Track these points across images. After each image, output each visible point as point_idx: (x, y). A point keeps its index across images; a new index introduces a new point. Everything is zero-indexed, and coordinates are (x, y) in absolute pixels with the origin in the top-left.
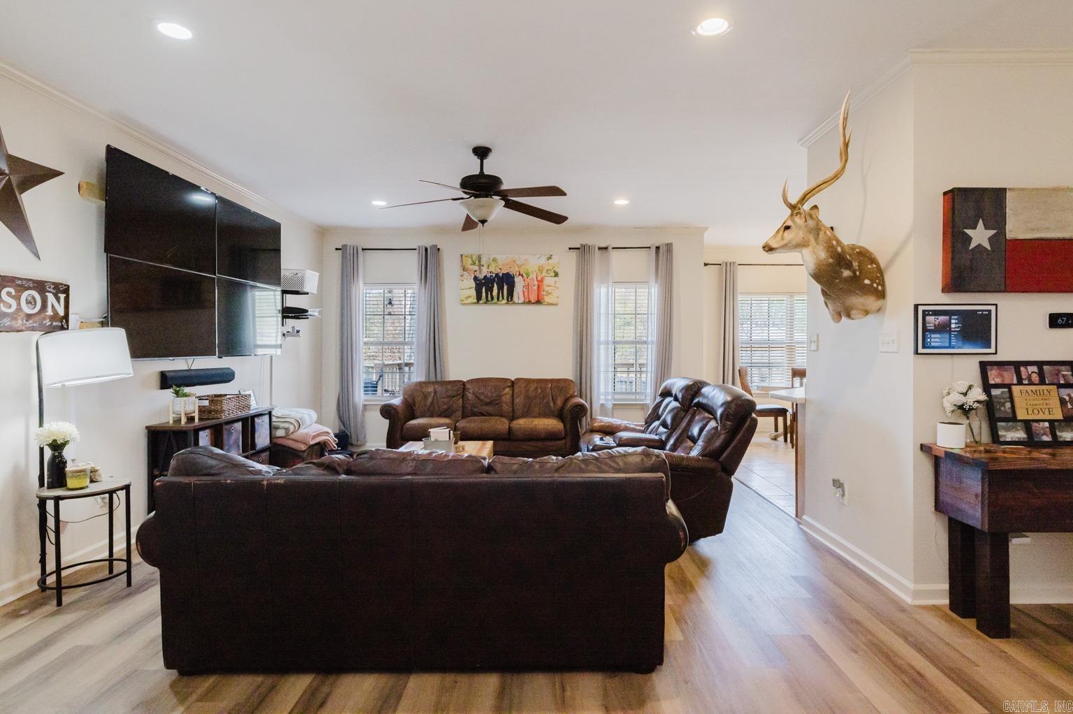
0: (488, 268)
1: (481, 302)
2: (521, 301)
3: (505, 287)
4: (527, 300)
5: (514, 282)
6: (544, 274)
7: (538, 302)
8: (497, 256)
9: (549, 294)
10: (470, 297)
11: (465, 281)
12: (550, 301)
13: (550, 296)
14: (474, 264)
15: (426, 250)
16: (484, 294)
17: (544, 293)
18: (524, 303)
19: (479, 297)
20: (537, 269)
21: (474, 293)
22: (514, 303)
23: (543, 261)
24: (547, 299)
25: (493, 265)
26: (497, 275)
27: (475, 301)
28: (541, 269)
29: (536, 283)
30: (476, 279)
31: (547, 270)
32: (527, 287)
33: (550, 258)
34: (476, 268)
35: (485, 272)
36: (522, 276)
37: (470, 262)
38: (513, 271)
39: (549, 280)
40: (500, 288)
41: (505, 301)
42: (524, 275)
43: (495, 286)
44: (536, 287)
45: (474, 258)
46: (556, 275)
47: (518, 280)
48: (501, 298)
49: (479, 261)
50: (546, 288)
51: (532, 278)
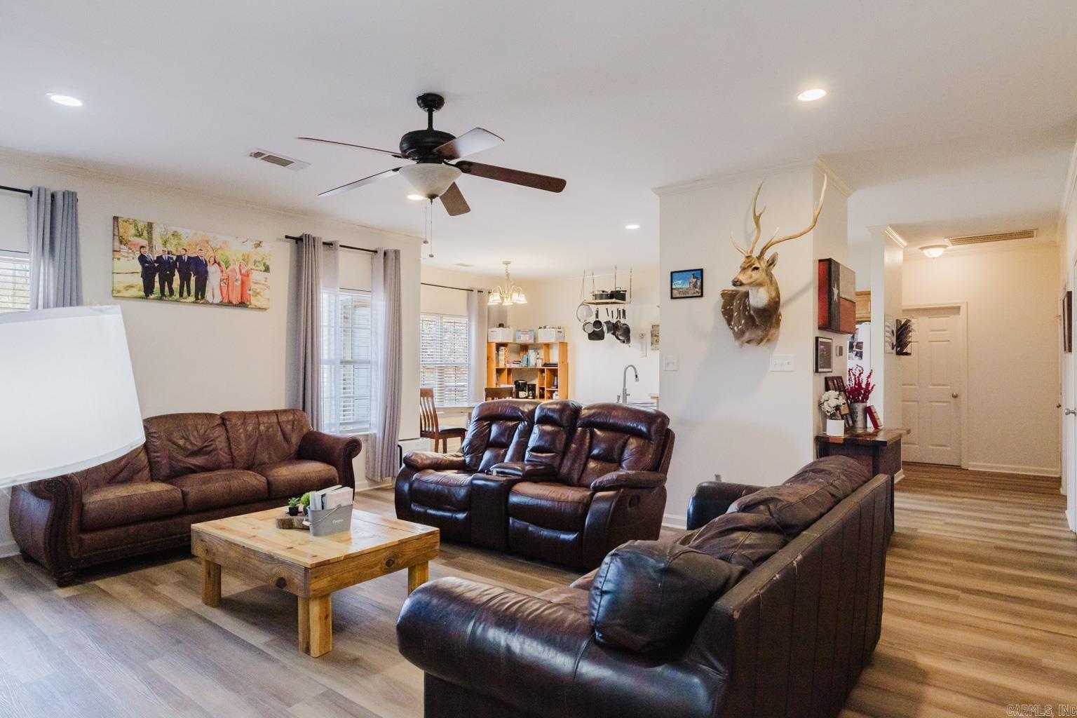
0: (165, 243)
1: (152, 296)
2: (218, 299)
3: (193, 279)
4: (226, 301)
5: (206, 272)
6: (251, 266)
7: (242, 304)
8: (180, 231)
9: (257, 294)
10: (131, 287)
11: (122, 259)
12: (258, 305)
13: (259, 297)
14: (140, 235)
15: (53, 196)
16: (157, 285)
17: (251, 292)
18: (221, 304)
19: (148, 289)
20: (241, 258)
21: (139, 281)
22: (207, 303)
23: (248, 248)
24: (254, 301)
25: (174, 242)
26: (179, 257)
27: (142, 294)
28: (246, 259)
29: (239, 277)
30: (142, 259)
31: (255, 262)
32: (226, 281)
33: (259, 245)
34: (144, 242)
35: (158, 251)
36: (219, 264)
37: (132, 231)
38: (206, 255)
39: (257, 276)
40: (185, 279)
41: (192, 299)
42: (222, 263)
43: (177, 273)
44: (239, 283)
45: (141, 225)
46: (267, 269)
47: (212, 270)
48: (185, 294)
49: (150, 233)
50: (253, 286)
51: (234, 270)
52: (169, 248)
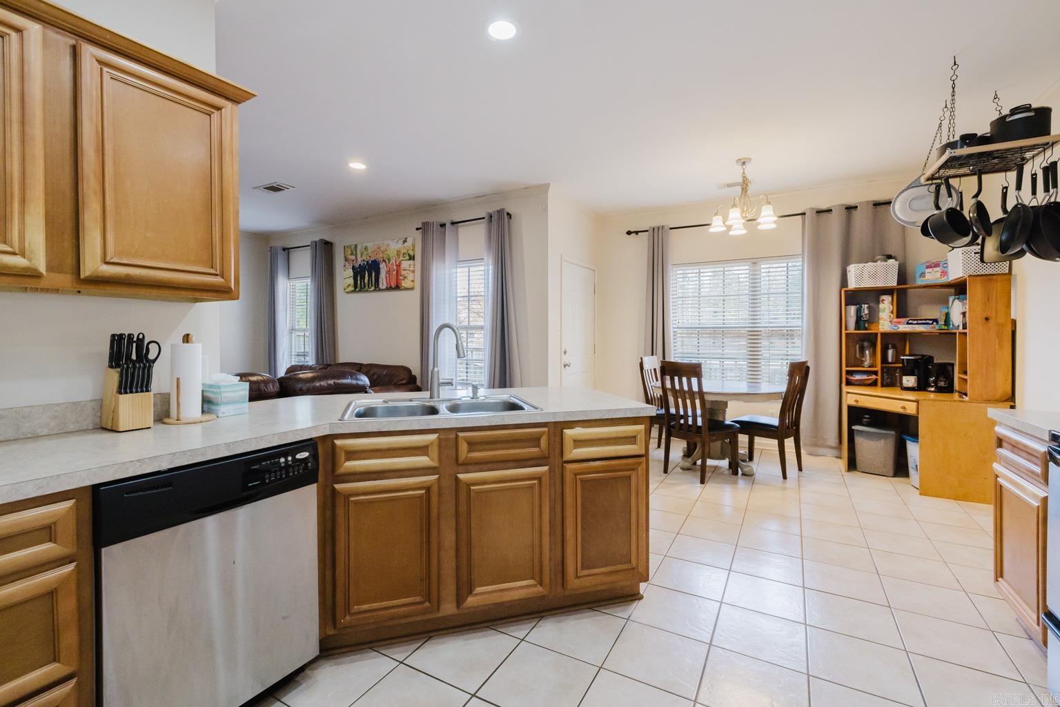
0: (362, 256)
1: (357, 290)
2: (384, 287)
3: (374, 274)
4: (389, 286)
5: (379, 268)
6: (401, 258)
7: (398, 287)
8: (367, 244)
11: (347, 270)
13: (406, 280)
15: (316, 245)
16: (359, 282)
17: (402, 278)
18: (387, 289)
19: (355, 286)
20: (396, 253)
21: (352, 282)
22: (380, 290)
23: (399, 246)
24: (404, 284)
25: (365, 253)
26: (367, 262)
27: (353, 289)
28: (398, 254)
29: (395, 267)
30: (354, 268)
31: (404, 254)
32: (388, 272)
33: (405, 241)
36: (385, 262)
37: (350, 252)
38: (379, 257)
39: (406, 264)
40: (370, 276)
41: (373, 288)
42: (387, 261)
43: (367, 273)
44: (395, 272)
45: (353, 247)
46: (410, 258)
47: (382, 266)
48: (370, 286)
50: (403, 273)
51: (392, 263)
52: (364, 258)
